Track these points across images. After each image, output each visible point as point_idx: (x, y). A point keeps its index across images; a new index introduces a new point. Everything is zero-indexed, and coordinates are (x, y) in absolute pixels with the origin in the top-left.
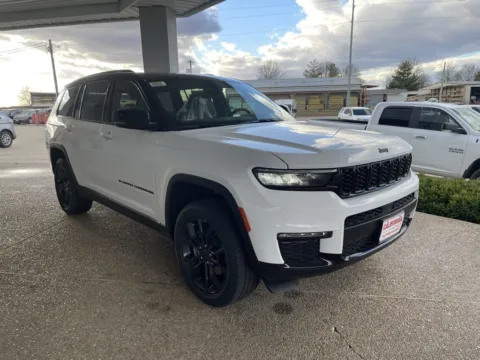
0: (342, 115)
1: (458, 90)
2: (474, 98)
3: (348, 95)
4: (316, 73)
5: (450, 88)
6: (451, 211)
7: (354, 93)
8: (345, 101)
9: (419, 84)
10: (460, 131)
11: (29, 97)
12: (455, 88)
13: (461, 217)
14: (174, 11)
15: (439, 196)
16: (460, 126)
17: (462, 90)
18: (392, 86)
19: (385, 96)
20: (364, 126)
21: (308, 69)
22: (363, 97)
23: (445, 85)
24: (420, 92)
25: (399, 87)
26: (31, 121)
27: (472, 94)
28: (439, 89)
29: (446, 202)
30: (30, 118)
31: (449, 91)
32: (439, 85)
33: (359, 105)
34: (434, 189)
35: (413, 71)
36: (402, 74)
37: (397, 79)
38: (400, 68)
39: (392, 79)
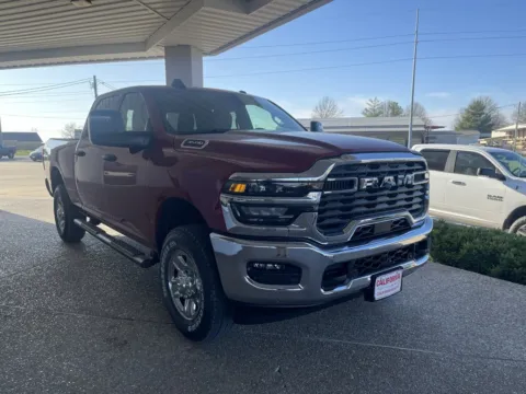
3: (410, 135)
4: (377, 112)
8: (407, 142)
14: (200, 50)
18: (461, 127)
21: (368, 107)
22: (427, 139)
23: (520, 127)
24: (493, 134)
28: (514, 131)
35: (486, 111)
36: (473, 114)
37: (467, 119)
38: (472, 108)
39: (461, 119)
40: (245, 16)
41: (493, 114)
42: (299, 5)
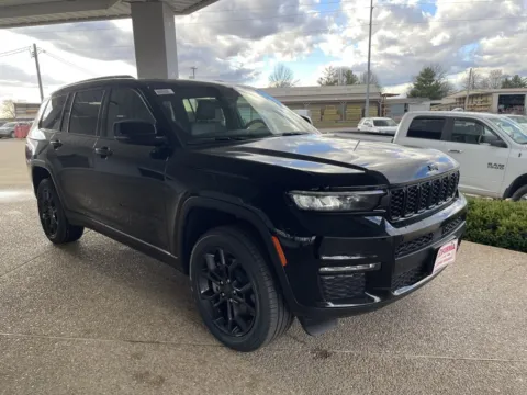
0: (361, 127)
1: (484, 98)
2: (502, 107)
3: (367, 104)
5: (477, 96)
6: (500, 239)
7: (374, 102)
8: (363, 111)
9: (441, 92)
10: (500, 143)
11: (12, 109)
12: (482, 96)
13: (512, 246)
15: (485, 221)
16: (499, 138)
17: (489, 98)
18: (413, 95)
19: (406, 105)
20: (390, 138)
22: (383, 106)
23: (471, 93)
24: (444, 101)
25: (421, 96)
26: (13, 135)
27: (500, 103)
28: (464, 98)
29: (494, 228)
30: (13, 132)
31: (475, 100)
32: (465, 93)
33: (378, 116)
34: (478, 212)
35: (435, 78)
36: (424, 81)
37: (419, 87)
38: (422, 75)
39: (413, 87)
41: (443, 81)
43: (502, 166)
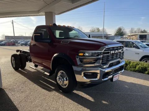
4: (93, 30)
7: (105, 37)
10: (138, 48)
11: (4, 37)
14: (55, 13)
17: (137, 36)
21: (91, 29)
22: (108, 38)
24: (124, 36)
25: (118, 35)
28: (130, 36)
31: (133, 36)
35: (122, 30)
36: (119, 31)
37: (117, 32)
38: (118, 29)
39: (116, 32)
40: (72, 4)
41: (124, 31)
42: (88, 1)
43: (138, 54)
